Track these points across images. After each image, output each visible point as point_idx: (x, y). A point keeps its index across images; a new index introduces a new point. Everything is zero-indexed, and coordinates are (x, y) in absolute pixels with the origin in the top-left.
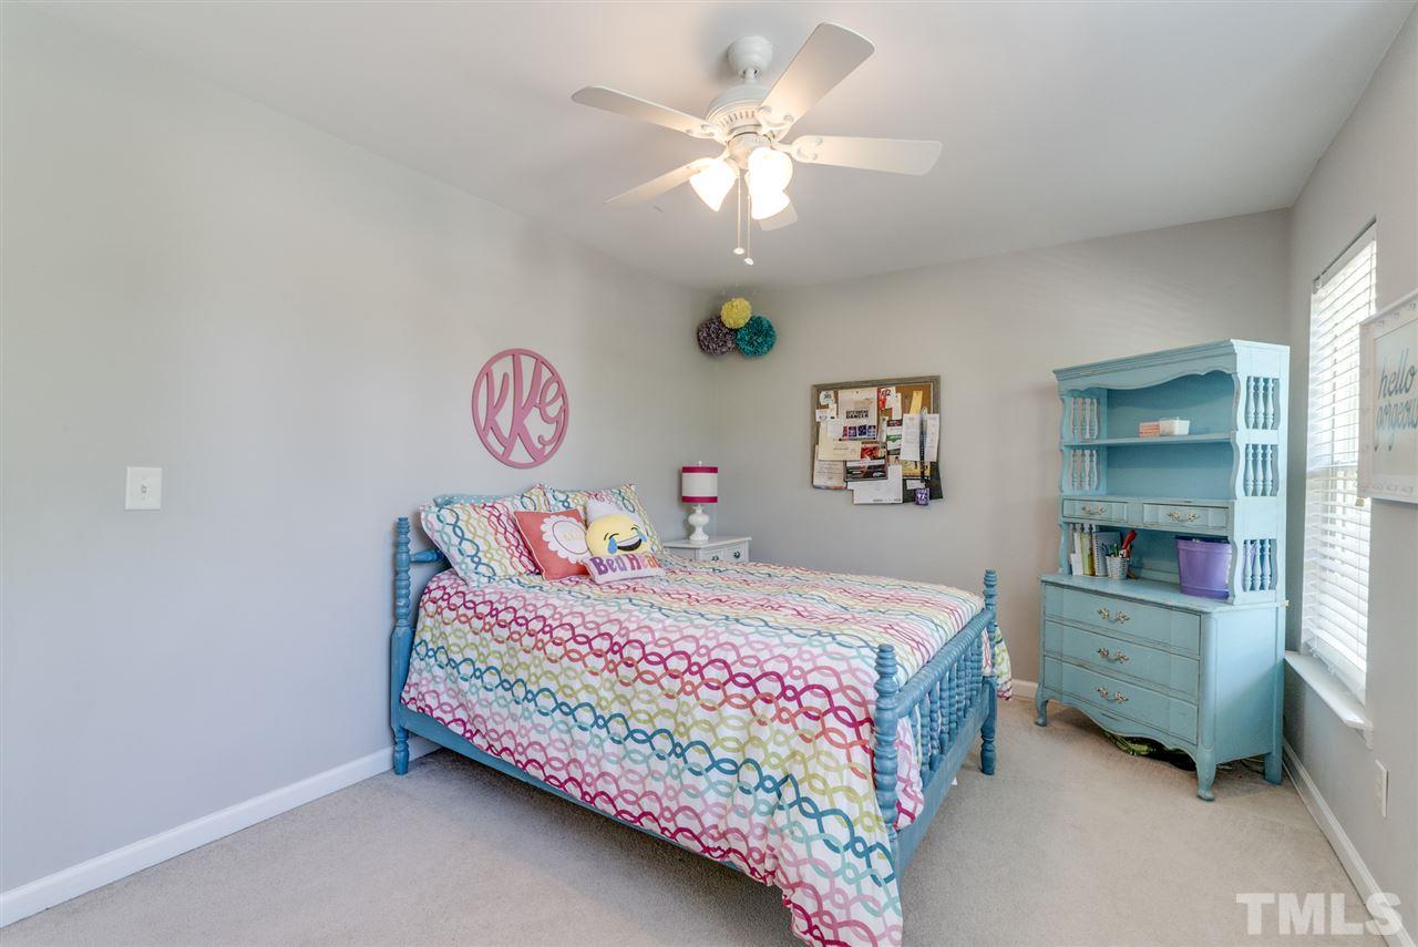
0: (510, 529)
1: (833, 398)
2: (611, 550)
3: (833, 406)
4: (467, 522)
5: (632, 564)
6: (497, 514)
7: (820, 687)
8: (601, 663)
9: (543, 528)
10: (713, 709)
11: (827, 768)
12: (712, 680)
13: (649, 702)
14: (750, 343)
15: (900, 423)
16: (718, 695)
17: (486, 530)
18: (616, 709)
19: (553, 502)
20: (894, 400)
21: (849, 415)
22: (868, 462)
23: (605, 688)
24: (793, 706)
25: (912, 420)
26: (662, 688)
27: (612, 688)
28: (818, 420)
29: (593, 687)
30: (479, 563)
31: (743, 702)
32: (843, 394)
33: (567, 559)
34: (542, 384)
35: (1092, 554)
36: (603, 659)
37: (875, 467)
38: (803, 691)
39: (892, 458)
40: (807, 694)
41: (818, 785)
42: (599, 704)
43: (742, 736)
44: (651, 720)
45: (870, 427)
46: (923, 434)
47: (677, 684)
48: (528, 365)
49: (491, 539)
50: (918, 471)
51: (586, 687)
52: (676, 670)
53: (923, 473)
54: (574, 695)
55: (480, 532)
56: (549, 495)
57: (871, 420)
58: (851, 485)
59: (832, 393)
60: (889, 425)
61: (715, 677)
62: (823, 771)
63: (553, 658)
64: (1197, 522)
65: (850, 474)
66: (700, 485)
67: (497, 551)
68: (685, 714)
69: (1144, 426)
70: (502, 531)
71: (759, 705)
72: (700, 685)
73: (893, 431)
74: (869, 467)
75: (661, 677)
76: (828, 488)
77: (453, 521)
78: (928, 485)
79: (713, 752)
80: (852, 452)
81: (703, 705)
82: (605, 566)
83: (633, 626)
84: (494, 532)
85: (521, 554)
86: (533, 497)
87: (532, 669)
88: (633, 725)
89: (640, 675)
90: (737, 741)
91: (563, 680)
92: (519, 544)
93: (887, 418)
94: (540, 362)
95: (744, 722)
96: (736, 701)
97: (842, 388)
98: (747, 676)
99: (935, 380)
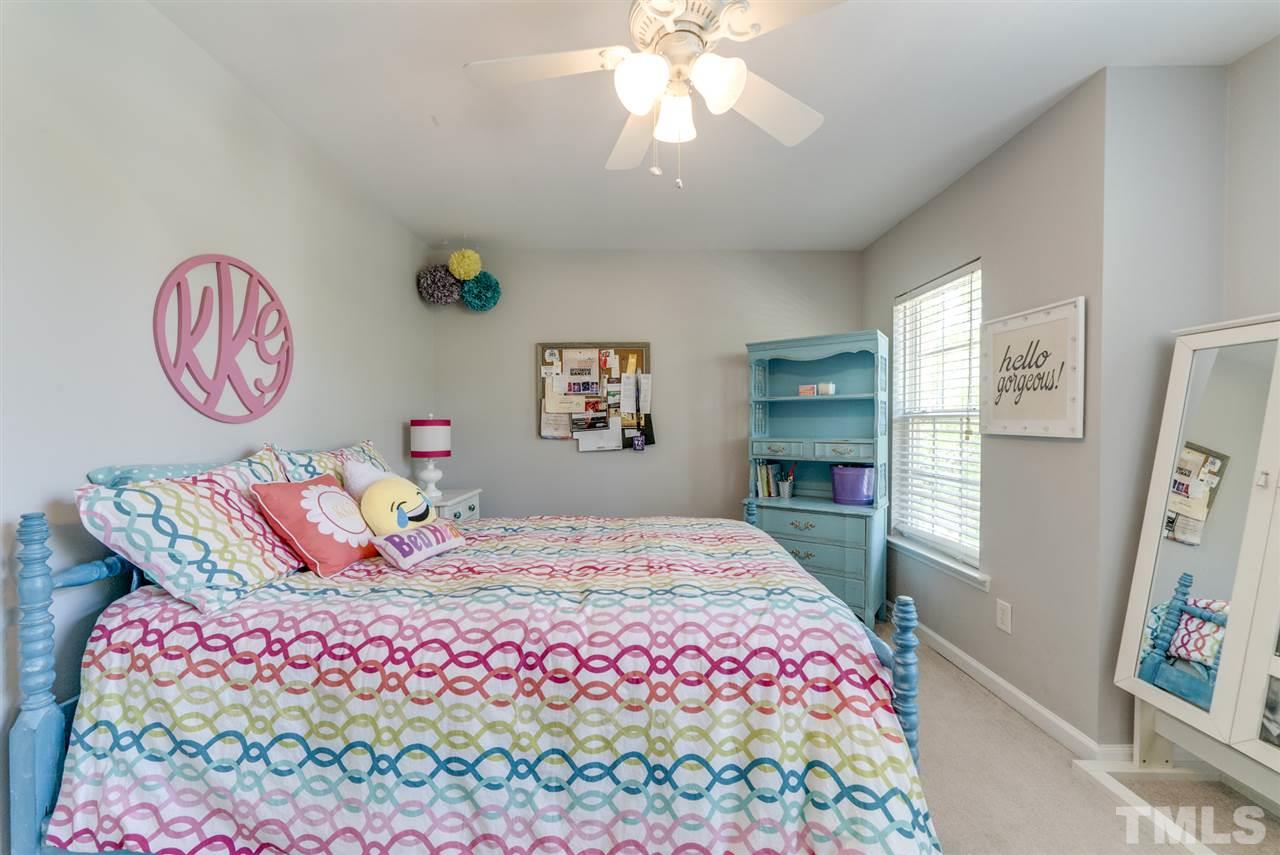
0: (248, 512)
1: (557, 356)
2: (401, 524)
3: (557, 363)
4: (178, 509)
5: (436, 536)
6: (223, 491)
7: (820, 653)
8: (510, 686)
9: (304, 504)
10: (699, 709)
11: (866, 743)
12: (689, 674)
13: (602, 723)
14: (478, 297)
15: (619, 381)
16: (702, 692)
17: (214, 518)
18: (545, 743)
19: (290, 467)
20: (613, 361)
21: (573, 373)
22: (591, 414)
23: (523, 720)
24: (797, 682)
25: (629, 376)
26: (620, 700)
27: (535, 717)
28: (543, 375)
29: (504, 724)
30: (214, 570)
31: (734, 692)
32: (568, 354)
33: (347, 543)
34: (259, 312)
35: (768, 482)
36: (513, 680)
37: (597, 418)
38: (804, 662)
39: (612, 411)
40: (809, 664)
41: (865, 767)
42: (516, 745)
43: (742, 733)
44: (608, 745)
45: (593, 383)
46: (638, 390)
47: (643, 691)
48: (239, 281)
49: (224, 529)
50: (635, 422)
51: (492, 727)
52: (635, 673)
53: (639, 424)
54: (471, 741)
55: (204, 522)
56: (284, 459)
57: (593, 377)
58: (576, 435)
59: (556, 352)
60: (609, 382)
61: (691, 670)
62: (861, 747)
63: (424, 697)
64: (852, 454)
65: (577, 425)
66: (433, 439)
67: (239, 546)
68: (663, 726)
69: (802, 388)
70: (238, 515)
71: (756, 692)
72: (675, 685)
73: (613, 388)
74: (593, 419)
75: (616, 685)
76: (555, 438)
77: (151, 509)
78: (645, 433)
79: (711, 763)
80: (577, 405)
81: (685, 709)
82: (408, 545)
83: (545, 626)
84: (226, 519)
85: (274, 545)
86: (265, 462)
87: (382, 722)
88: (580, 759)
89: (583, 691)
90: (734, 740)
91: (445, 726)
92: (265, 532)
93: (607, 376)
94: (256, 281)
95: (738, 715)
96: (727, 692)
97: (566, 348)
98: (733, 660)
99: (647, 346)
